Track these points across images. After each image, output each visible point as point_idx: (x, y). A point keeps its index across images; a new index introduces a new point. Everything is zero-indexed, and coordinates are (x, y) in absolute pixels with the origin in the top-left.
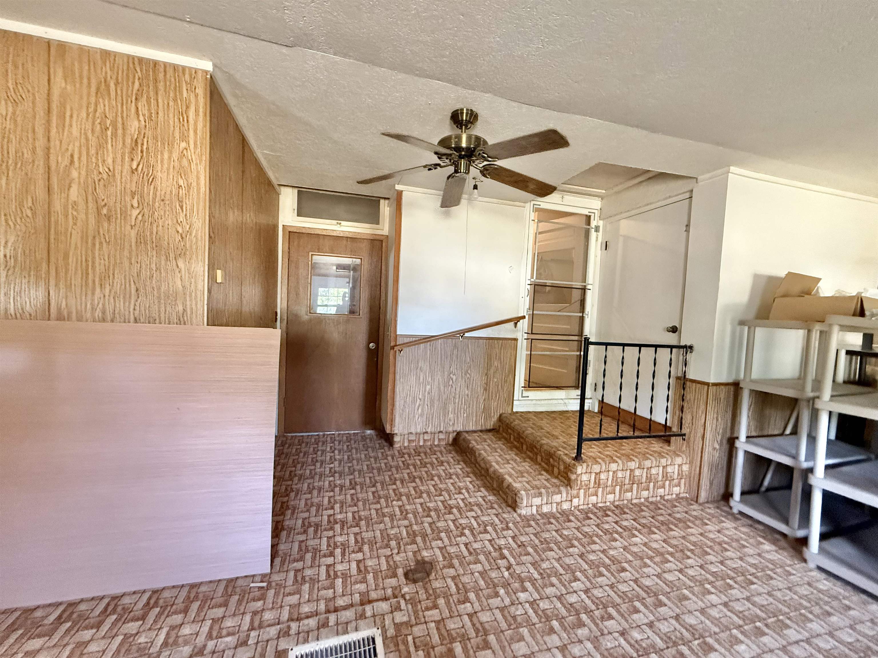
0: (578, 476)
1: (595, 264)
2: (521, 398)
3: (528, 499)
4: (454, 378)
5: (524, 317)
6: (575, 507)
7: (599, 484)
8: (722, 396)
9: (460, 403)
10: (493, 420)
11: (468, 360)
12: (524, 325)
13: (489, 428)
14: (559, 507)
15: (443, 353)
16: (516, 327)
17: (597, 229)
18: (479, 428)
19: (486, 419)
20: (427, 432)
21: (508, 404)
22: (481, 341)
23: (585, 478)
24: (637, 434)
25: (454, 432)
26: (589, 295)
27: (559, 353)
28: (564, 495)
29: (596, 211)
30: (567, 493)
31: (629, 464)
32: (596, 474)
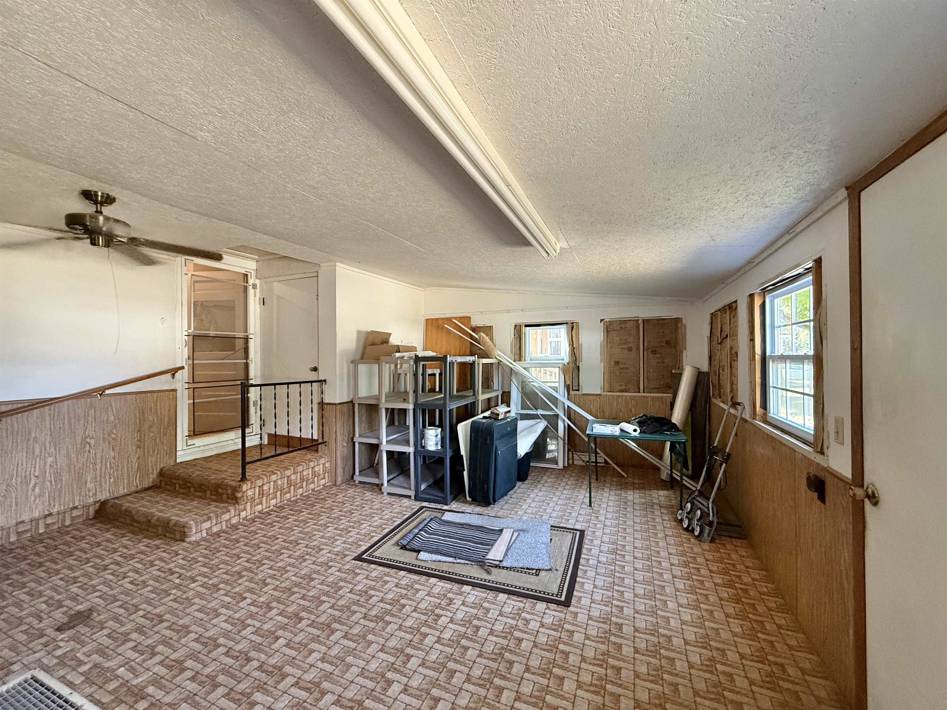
0: (244, 492)
1: (255, 316)
2: (185, 448)
3: (197, 526)
4: (92, 442)
5: (183, 368)
6: (243, 519)
7: (263, 494)
8: (346, 410)
9: (103, 469)
10: (151, 476)
11: (112, 418)
12: (184, 376)
13: (146, 486)
14: (228, 524)
15: (72, 415)
16: (173, 378)
17: (254, 286)
18: (134, 489)
19: (142, 478)
20: (50, 514)
21: (170, 457)
22: (130, 396)
23: (250, 493)
24: (290, 449)
25: (95, 503)
26: (251, 343)
27: (223, 398)
28: (233, 512)
29: (252, 271)
30: (235, 509)
31: (286, 472)
32: (260, 487)
